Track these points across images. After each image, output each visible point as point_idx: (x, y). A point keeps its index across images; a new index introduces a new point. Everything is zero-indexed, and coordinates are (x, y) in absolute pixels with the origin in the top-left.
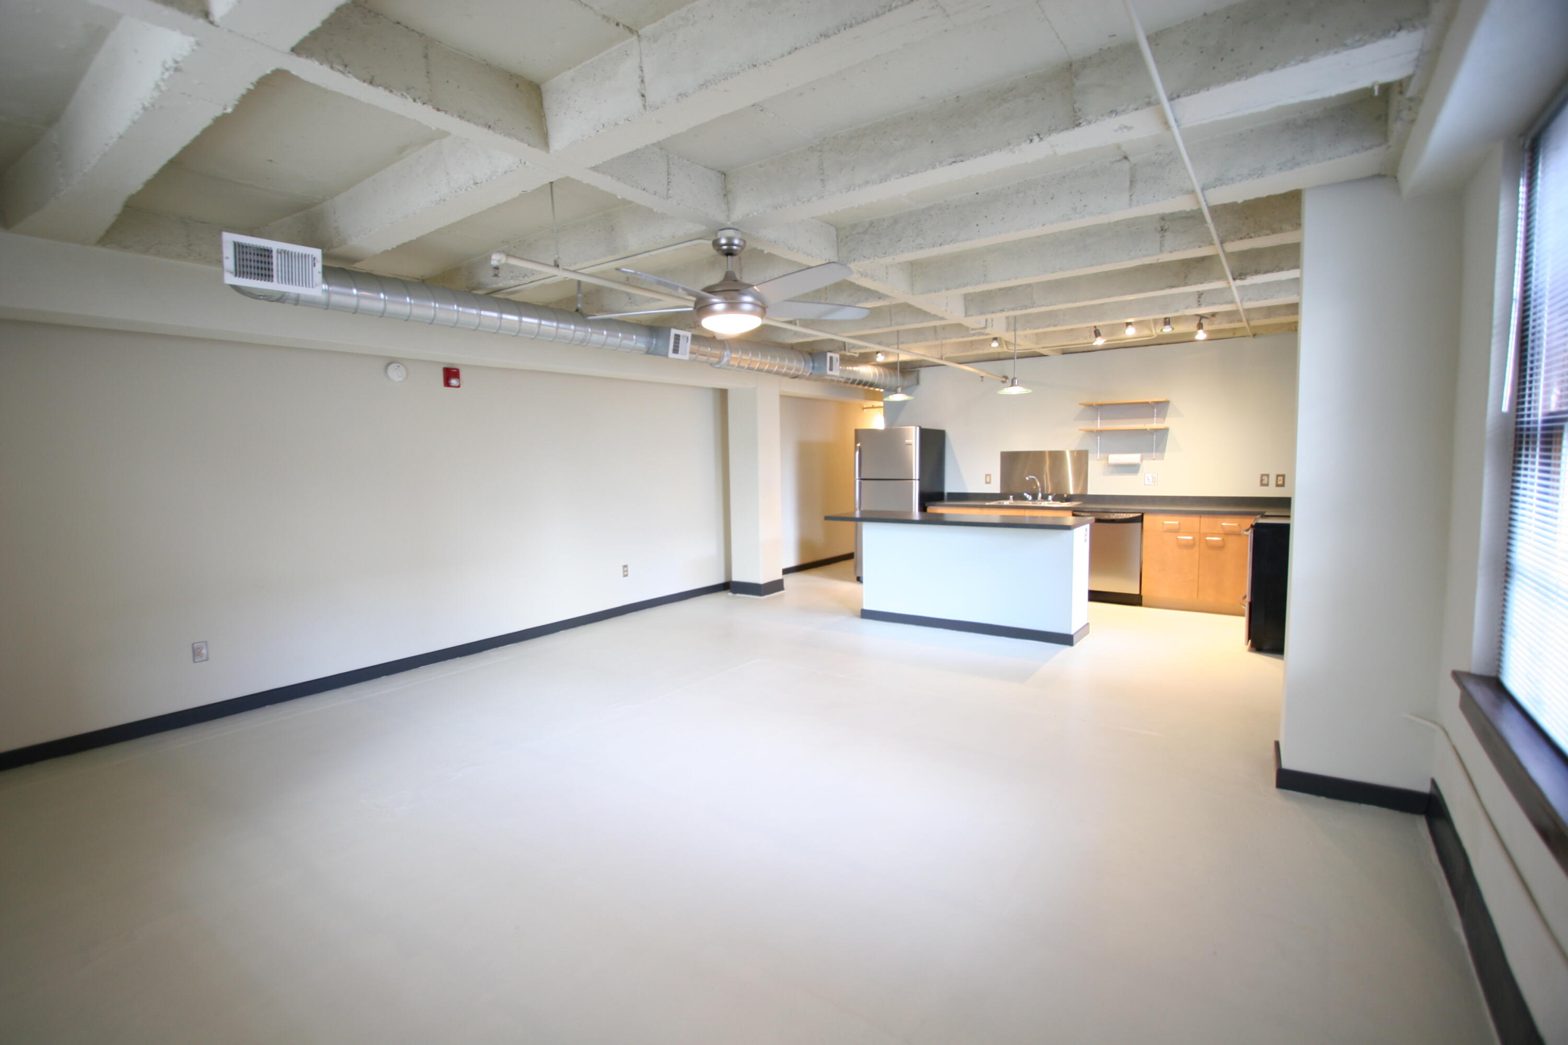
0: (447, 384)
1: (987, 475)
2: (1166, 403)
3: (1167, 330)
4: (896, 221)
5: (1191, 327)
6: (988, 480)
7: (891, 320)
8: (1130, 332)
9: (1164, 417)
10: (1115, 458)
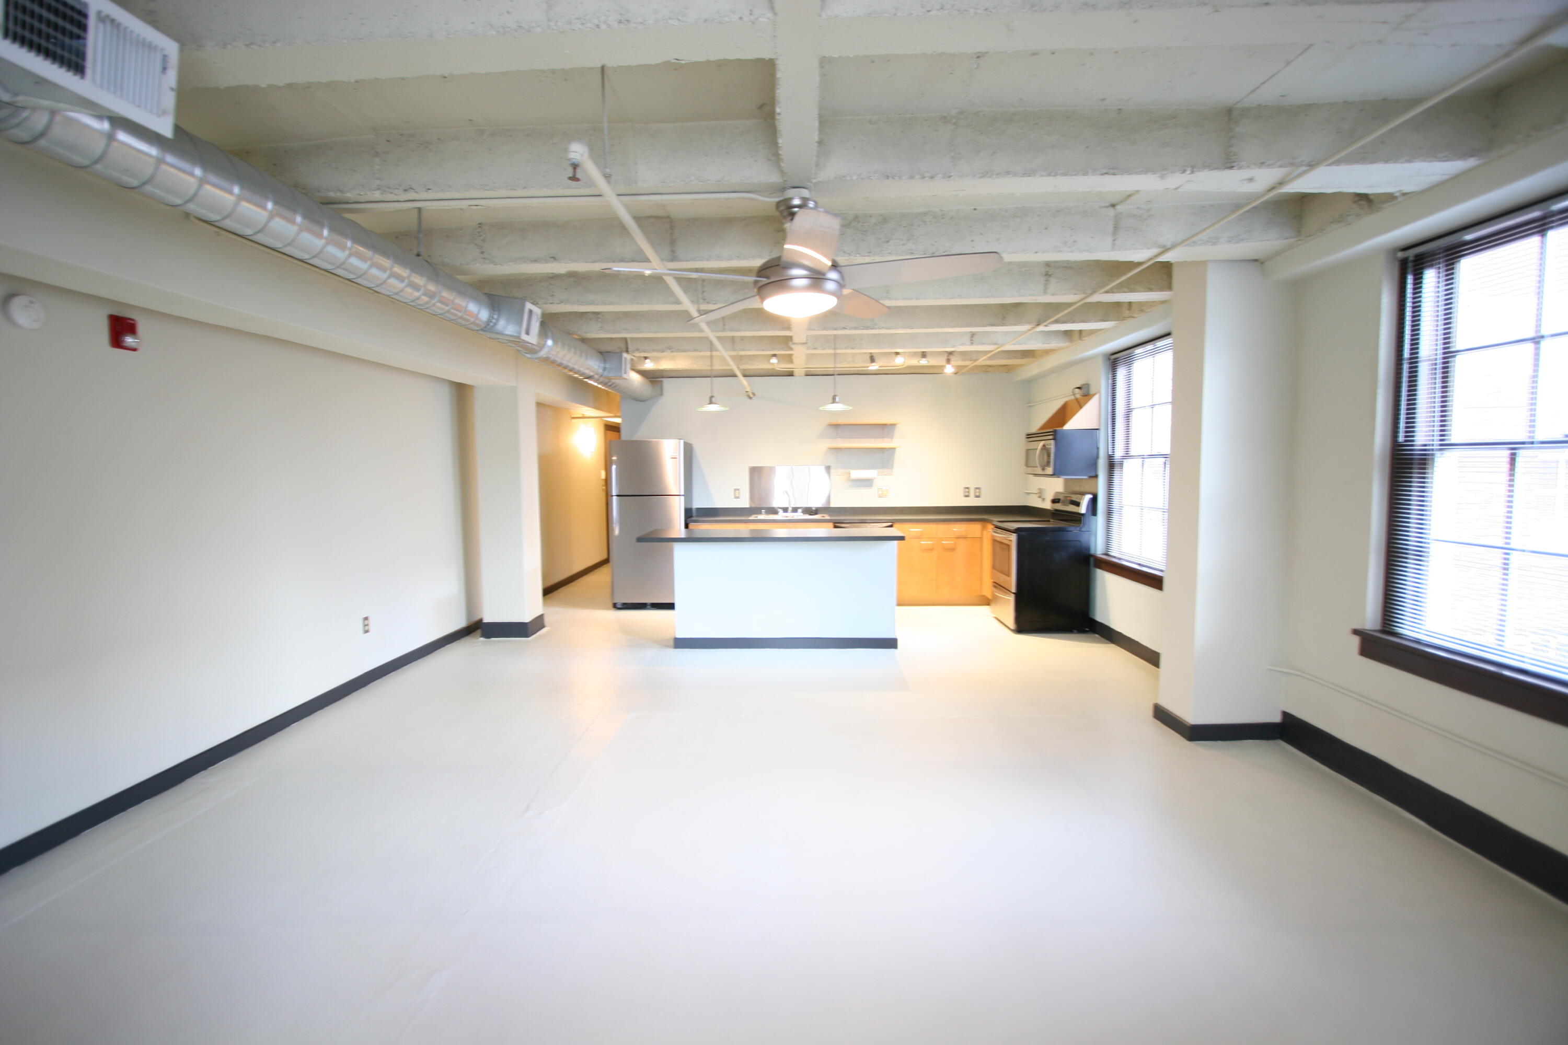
0: (116, 342)
1: (736, 490)
2: (893, 426)
3: (924, 362)
4: (885, 220)
5: (941, 361)
6: (737, 493)
7: (724, 325)
8: (899, 361)
9: (892, 437)
10: (857, 474)
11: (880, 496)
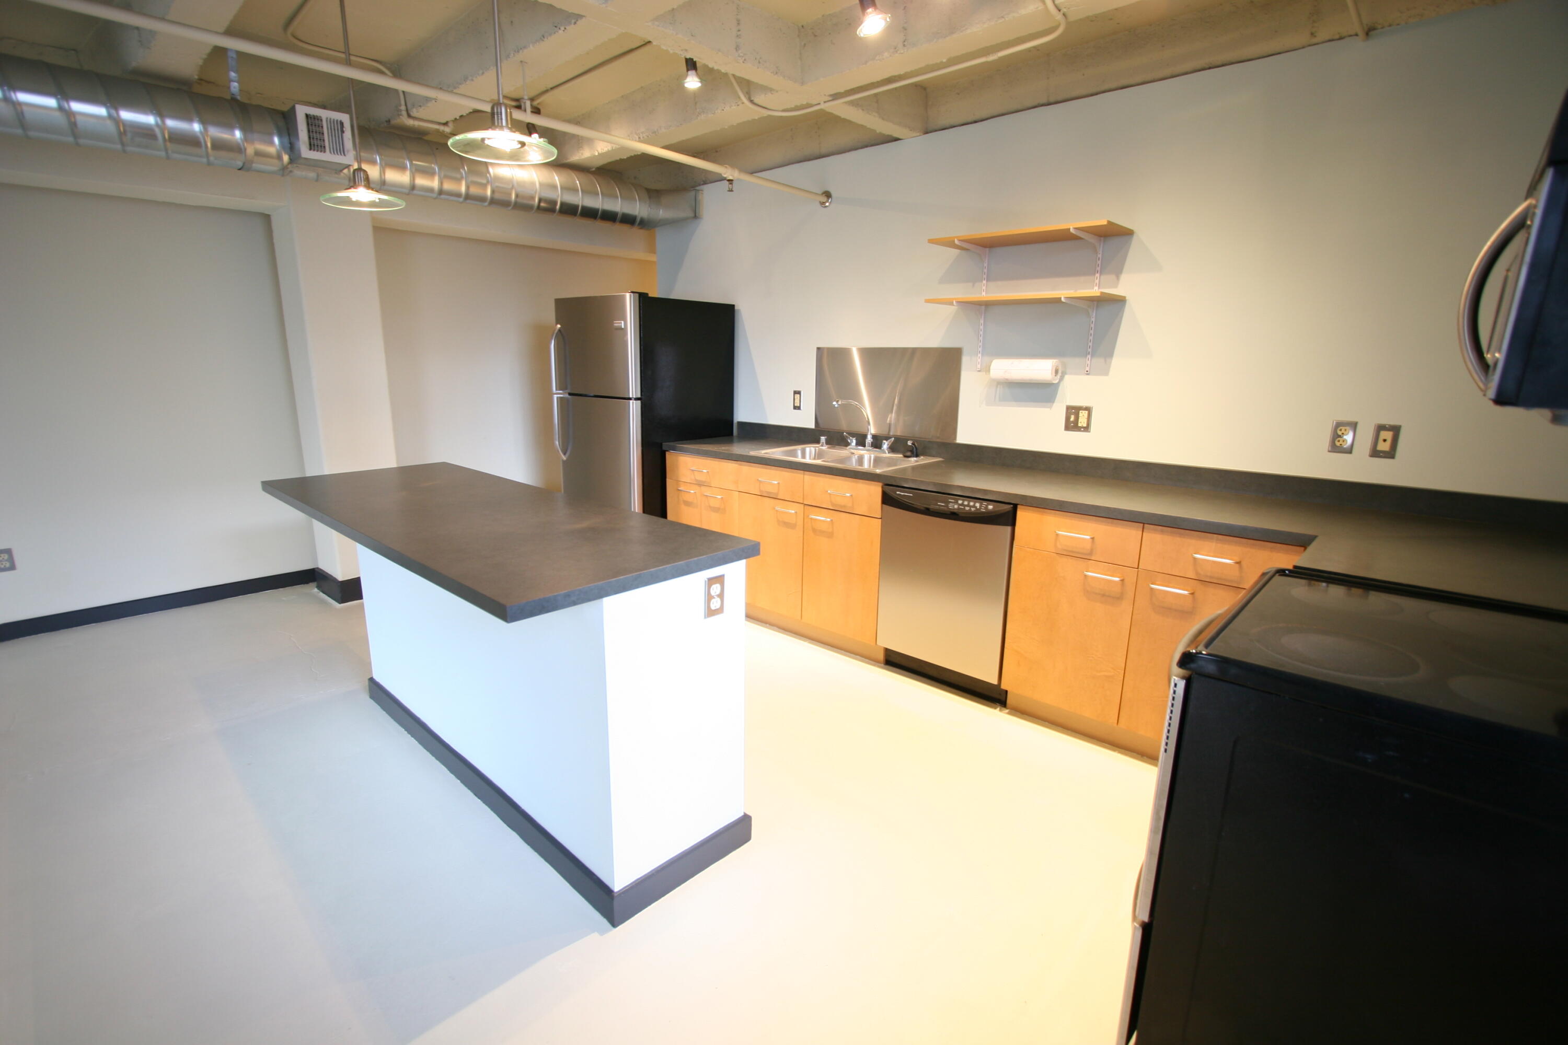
1: (796, 394)
2: (1127, 231)
6: (799, 402)
9: (1118, 272)
10: (1004, 367)
11: (1071, 425)
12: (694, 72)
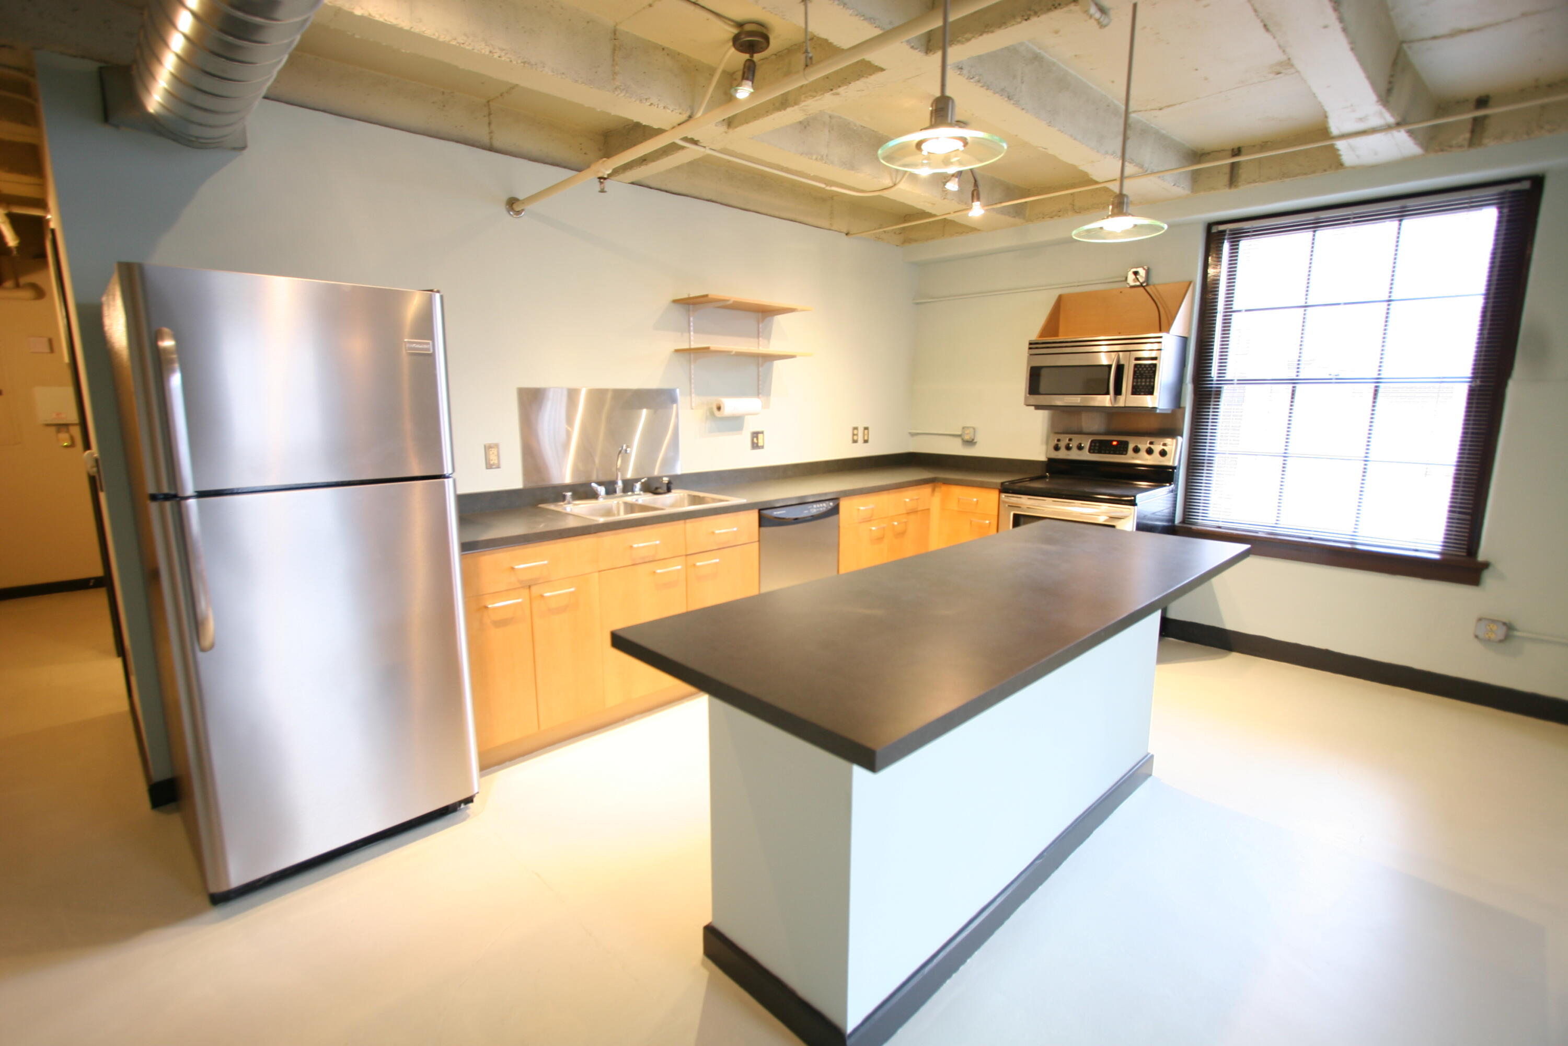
1: (490, 446)
6: (493, 458)
11: (755, 446)
12: (750, 83)
